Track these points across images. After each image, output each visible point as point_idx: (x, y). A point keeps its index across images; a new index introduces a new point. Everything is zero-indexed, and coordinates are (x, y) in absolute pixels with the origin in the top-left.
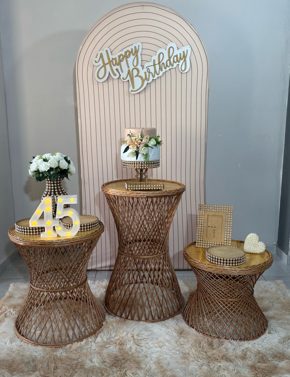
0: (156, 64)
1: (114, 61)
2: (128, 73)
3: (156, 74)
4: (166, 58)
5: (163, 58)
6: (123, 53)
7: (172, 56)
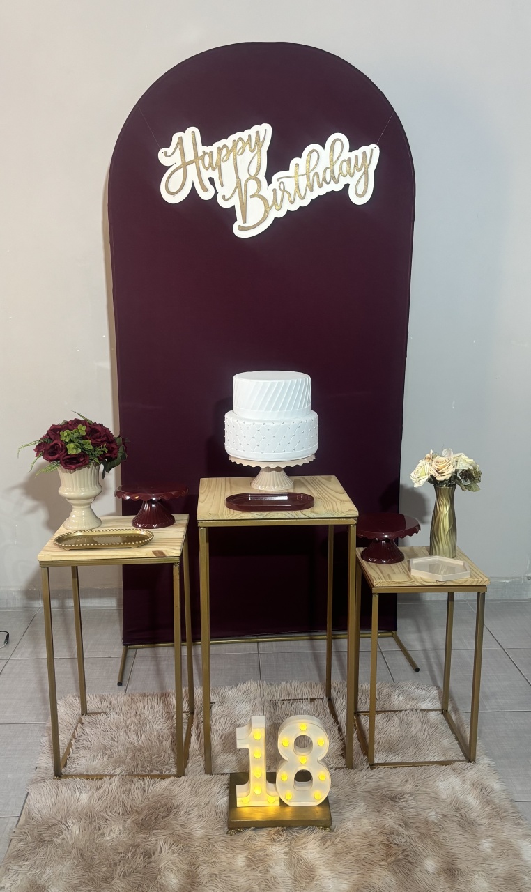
0: (300, 173)
1: (207, 157)
2: (237, 187)
3: (297, 198)
4: (325, 162)
5: (318, 161)
6: (229, 142)
7: (338, 159)
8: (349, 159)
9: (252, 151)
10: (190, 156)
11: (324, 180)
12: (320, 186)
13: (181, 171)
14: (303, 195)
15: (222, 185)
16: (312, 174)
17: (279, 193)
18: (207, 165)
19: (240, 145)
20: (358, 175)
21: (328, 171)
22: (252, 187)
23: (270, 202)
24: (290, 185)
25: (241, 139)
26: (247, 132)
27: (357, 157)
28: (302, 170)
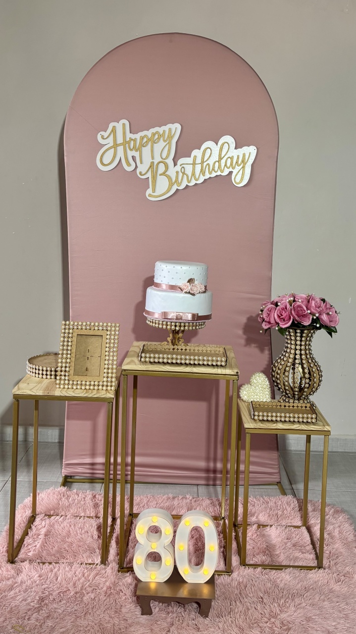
0: (196, 163)
1: (132, 143)
2: (150, 167)
3: (193, 177)
4: (215, 157)
5: (210, 156)
6: (149, 133)
7: (225, 155)
8: (233, 157)
9: (165, 141)
10: (120, 140)
11: (213, 169)
12: (210, 173)
13: (113, 150)
14: (197, 177)
15: (141, 163)
16: (205, 164)
17: (181, 175)
18: (132, 147)
19: (156, 136)
20: (238, 168)
21: (217, 163)
22: (162, 169)
23: (174, 179)
24: (189, 170)
25: (157, 132)
26: (163, 128)
27: (238, 157)
28: (199, 161)
